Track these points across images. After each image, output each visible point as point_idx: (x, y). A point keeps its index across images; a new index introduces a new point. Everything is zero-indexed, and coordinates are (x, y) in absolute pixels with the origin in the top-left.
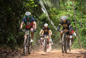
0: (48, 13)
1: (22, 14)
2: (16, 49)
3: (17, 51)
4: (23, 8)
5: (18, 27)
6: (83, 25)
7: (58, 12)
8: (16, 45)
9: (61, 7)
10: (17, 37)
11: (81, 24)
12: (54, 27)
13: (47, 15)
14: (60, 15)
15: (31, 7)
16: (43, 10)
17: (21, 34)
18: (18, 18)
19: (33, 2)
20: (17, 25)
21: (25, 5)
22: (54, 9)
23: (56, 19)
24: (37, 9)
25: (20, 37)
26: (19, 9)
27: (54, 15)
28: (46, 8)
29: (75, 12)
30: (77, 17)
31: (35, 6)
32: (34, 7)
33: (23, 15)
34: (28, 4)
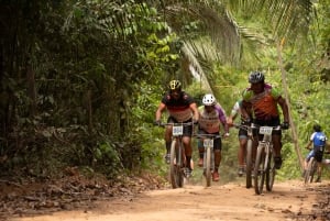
0: (209, 81)
1: (136, 81)
2: (120, 181)
3: (123, 186)
4: (138, 64)
5: (123, 117)
6: (309, 112)
7: (236, 78)
8: (120, 170)
9: (244, 62)
10: (122, 146)
11: (302, 110)
13: (206, 86)
14: (241, 84)
15: (160, 61)
16: (193, 72)
18: (125, 92)
19: (167, 48)
20: (121, 113)
21: (143, 55)
22: (226, 68)
23: (232, 95)
24: (177, 65)
25: (131, 146)
26: (125, 66)
27: (224, 84)
28: (201, 64)
29: (287, 76)
30: (290, 91)
31: (173, 57)
32: (168, 60)
33: (136, 85)
34: (152, 54)
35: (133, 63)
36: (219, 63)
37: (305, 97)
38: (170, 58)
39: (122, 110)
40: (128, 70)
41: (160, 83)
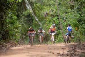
0: (32, 9)
2: (2, 44)
3: (3, 46)
4: (8, 4)
5: (3, 22)
7: (42, 8)
8: (2, 40)
9: (44, 3)
10: (2, 32)
11: (64, 19)
12: (39, 22)
13: (31, 11)
14: (43, 10)
15: (15, 3)
16: (27, 6)
17: (6, 30)
18: (3, 13)
21: (9, 0)
22: (38, 5)
23: (40, 14)
24: (21, 4)
25: (5, 32)
26: (3, 4)
27: (38, 10)
28: (30, 4)
29: (59, 7)
30: (60, 12)
31: (20, 1)
32: (18, 2)
33: (7, 11)
35: (6, 3)
36: (36, 3)
37: (65, 14)
38: (18, 1)
39: (2, 20)
40: (4, 6)
41: (15, 10)
